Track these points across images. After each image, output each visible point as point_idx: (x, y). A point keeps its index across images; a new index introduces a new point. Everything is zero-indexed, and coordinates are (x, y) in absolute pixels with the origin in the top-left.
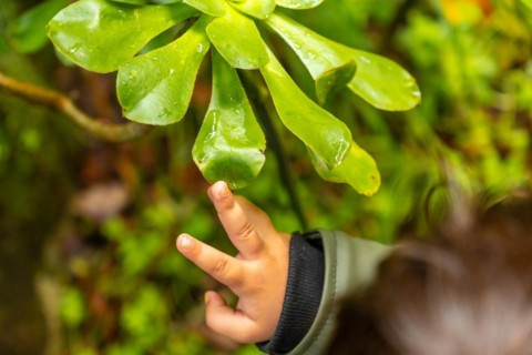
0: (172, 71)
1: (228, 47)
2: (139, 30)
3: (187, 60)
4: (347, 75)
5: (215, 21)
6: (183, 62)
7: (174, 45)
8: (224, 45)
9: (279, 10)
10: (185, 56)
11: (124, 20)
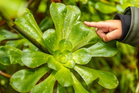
0: (46, 87)
1: (62, 80)
2: (36, 76)
3: (50, 84)
4: (97, 81)
5: (58, 72)
6: (49, 85)
7: (46, 80)
8: (60, 80)
9: (76, 64)
10: (50, 83)
11: (32, 74)
